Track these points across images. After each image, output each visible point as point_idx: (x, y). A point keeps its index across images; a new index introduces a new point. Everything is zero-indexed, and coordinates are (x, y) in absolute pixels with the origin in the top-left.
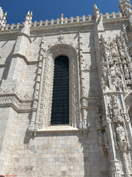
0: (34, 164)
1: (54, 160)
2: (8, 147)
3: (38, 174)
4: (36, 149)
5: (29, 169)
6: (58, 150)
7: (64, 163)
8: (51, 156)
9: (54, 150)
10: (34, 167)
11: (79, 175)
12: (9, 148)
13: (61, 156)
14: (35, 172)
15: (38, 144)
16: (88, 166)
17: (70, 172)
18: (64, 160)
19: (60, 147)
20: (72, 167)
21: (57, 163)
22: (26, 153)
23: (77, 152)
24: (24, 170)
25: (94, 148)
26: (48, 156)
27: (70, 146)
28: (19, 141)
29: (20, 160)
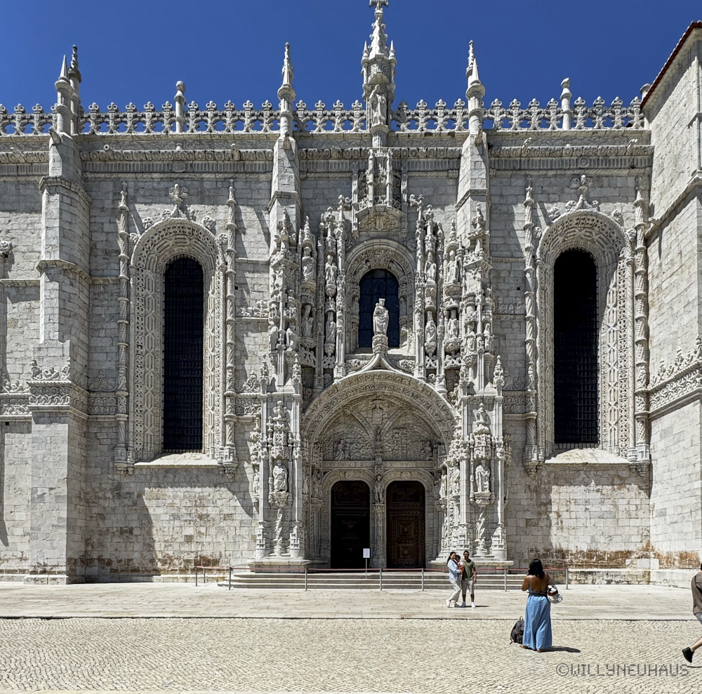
0: (134, 524)
1: (172, 518)
2: (80, 493)
3: (144, 539)
4: (135, 498)
5: (126, 532)
6: (177, 501)
7: (190, 523)
8: (165, 511)
9: (170, 501)
10: (135, 529)
11: (214, 540)
12: (82, 496)
13: (184, 511)
14: (139, 537)
15: (138, 490)
16: (232, 528)
17: (200, 537)
18: (189, 518)
19: (182, 496)
20: (203, 530)
21: (177, 523)
22: (117, 505)
23: (213, 505)
24: (118, 533)
25: (244, 499)
26: (160, 511)
27: (201, 494)
28: (100, 484)
29: (107, 517)
